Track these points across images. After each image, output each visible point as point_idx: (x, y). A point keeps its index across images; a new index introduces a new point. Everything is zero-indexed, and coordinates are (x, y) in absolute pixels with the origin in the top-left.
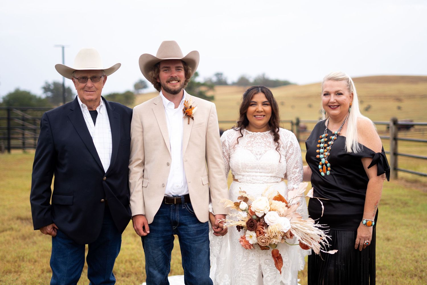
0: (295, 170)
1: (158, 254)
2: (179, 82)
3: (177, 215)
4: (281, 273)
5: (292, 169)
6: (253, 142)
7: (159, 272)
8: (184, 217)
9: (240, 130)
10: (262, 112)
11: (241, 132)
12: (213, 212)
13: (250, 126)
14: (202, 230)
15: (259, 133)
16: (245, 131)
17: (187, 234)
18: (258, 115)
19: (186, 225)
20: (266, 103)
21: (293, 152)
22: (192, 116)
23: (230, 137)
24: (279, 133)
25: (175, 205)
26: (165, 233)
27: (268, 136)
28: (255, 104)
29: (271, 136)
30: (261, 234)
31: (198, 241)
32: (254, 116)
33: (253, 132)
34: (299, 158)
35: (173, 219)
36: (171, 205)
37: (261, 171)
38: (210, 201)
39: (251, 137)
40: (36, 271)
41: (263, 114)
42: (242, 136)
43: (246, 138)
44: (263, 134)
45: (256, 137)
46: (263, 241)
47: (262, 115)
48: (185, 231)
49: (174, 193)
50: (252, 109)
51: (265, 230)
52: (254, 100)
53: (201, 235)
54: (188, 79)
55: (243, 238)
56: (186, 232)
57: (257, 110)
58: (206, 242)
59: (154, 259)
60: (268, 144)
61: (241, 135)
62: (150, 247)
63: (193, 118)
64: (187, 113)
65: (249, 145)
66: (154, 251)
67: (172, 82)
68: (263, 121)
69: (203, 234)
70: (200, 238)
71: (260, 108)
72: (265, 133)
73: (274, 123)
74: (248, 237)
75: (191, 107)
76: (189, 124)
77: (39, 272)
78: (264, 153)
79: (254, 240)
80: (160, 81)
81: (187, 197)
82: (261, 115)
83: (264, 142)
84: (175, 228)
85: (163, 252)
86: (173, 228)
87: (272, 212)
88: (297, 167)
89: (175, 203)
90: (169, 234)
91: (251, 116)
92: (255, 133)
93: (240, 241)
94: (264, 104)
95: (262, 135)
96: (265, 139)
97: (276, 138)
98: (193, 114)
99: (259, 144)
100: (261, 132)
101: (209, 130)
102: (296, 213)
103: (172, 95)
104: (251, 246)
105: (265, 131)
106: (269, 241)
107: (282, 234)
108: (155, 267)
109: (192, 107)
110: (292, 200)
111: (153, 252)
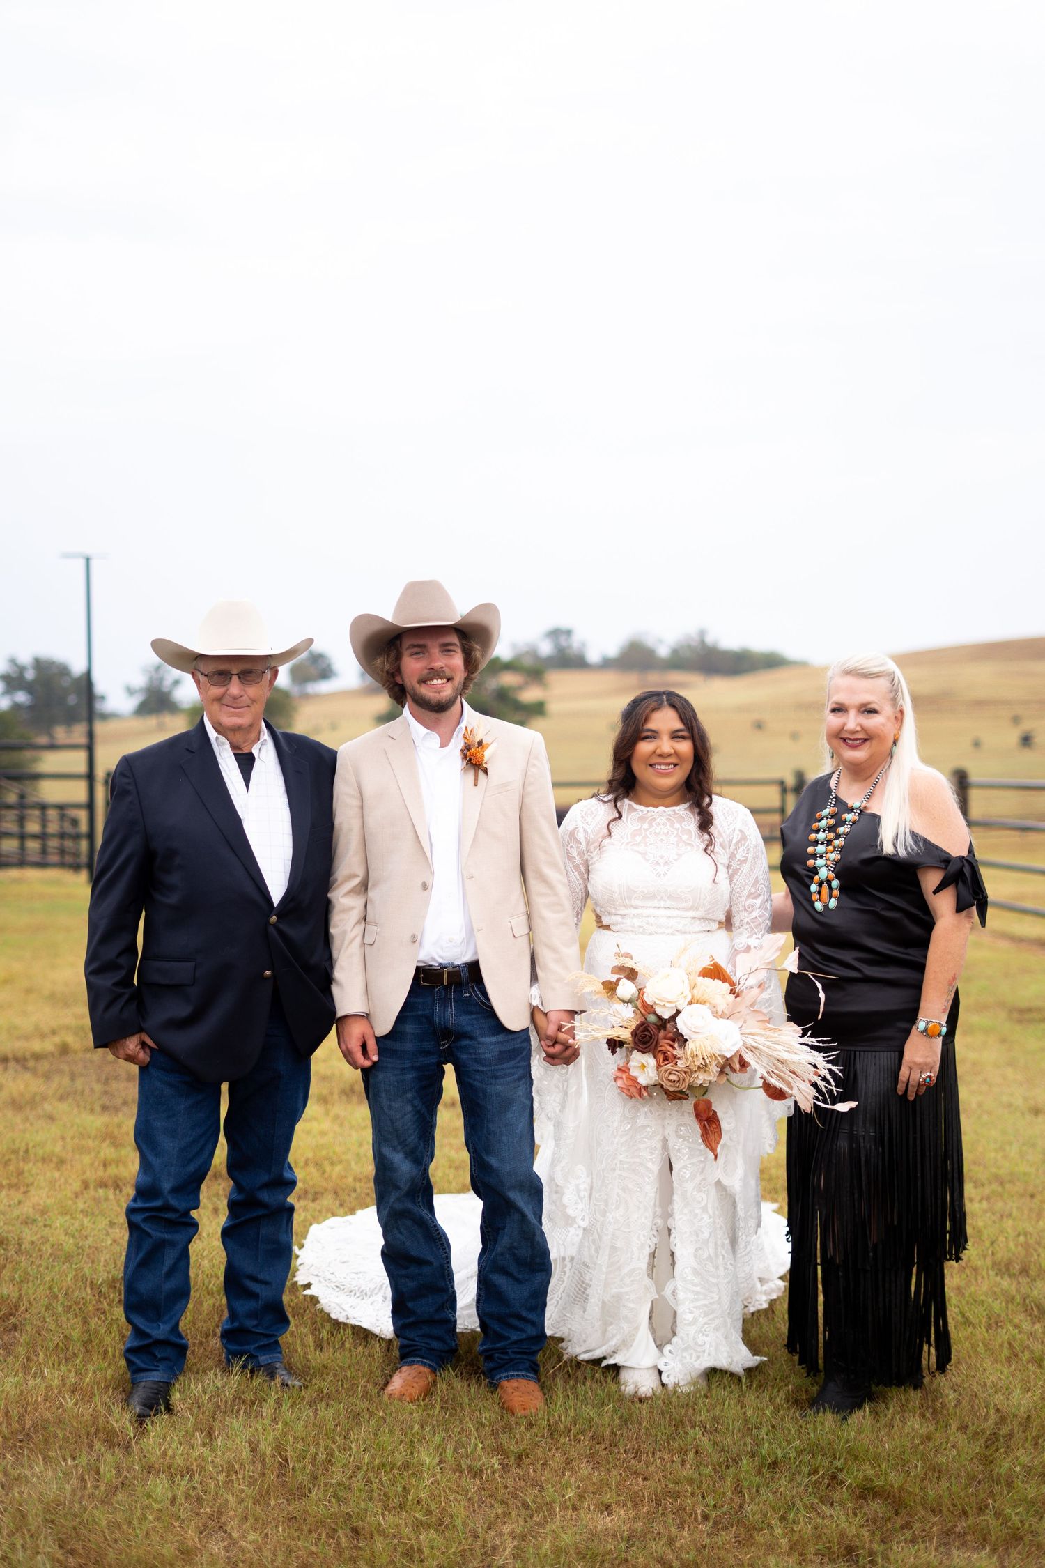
0: (751, 901)
1: (402, 1109)
2: (449, 682)
3: (449, 1012)
4: (716, 1157)
5: (744, 899)
6: (647, 833)
7: (406, 1157)
8: (469, 1017)
9: (615, 801)
10: (670, 755)
11: (616, 806)
12: (542, 1004)
13: (639, 790)
14: (514, 1050)
15: (661, 809)
16: (626, 804)
17: (476, 1060)
18: (660, 764)
19: (472, 1038)
20: (680, 733)
21: (747, 858)
22: (484, 765)
23: (589, 819)
24: (712, 809)
25: (445, 988)
26: (421, 1059)
27: (682, 817)
28: (654, 735)
29: (692, 816)
30: (667, 1060)
31: (504, 1078)
32: (651, 765)
33: (647, 806)
34: (761, 872)
35: (440, 1023)
36: (434, 987)
37: (668, 904)
38: (534, 978)
39: (641, 819)
40: (66, 1181)
41: (673, 760)
42: (620, 816)
43: (629, 819)
44: (671, 813)
45: (655, 819)
46: (673, 1077)
47: (672, 764)
48: (470, 1053)
49: (442, 958)
50: (644, 748)
51: (678, 1052)
52: (651, 725)
53: (512, 1064)
54: (473, 673)
55: (624, 1070)
56: (473, 1057)
57: (658, 751)
58: (524, 1080)
59: (393, 1123)
60: (685, 837)
61: (617, 815)
62: (383, 1095)
63: (485, 771)
64: (471, 759)
65: (638, 839)
66: (393, 1104)
67: (432, 683)
68: (672, 778)
69: (517, 1061)
70: (508, 1071)
71: (666, 745)
72: (675, 808)
73: (700, 783)
74: (635, 1067)
75: (480, 743)
76: (476, 785)
77: (77, 1186)
78: (676, 860)
79: (651, 1074)
80: (403, 681)
81: (474, 968)
82: (669, 764)
83: (676, 832)
84: (445, 1045)
85: (415, 1107)
86: (440, 1046)
87: (695, 1006)
88: (756, 894)
89: (446, 983)
90: (432, 1060)
91: (643, 767)
92: (651, 809)
93: (616, 1079)
94: (675, 736)
95: (669, 815)
96: (677, 825)
97: (705, 823)
98: (486, 759)
99: (663, 837)
100: (667, 806)
101: (527, 800)
102: (755, 1008)
103: (433, 715)
104: (643, 1090)
105: (676, 804)
106: (687, 1078)
107: (720, 1059)
108: (396, 1144)
109: (484, 742)
110: (745, 977)
111: (390, 1107)
